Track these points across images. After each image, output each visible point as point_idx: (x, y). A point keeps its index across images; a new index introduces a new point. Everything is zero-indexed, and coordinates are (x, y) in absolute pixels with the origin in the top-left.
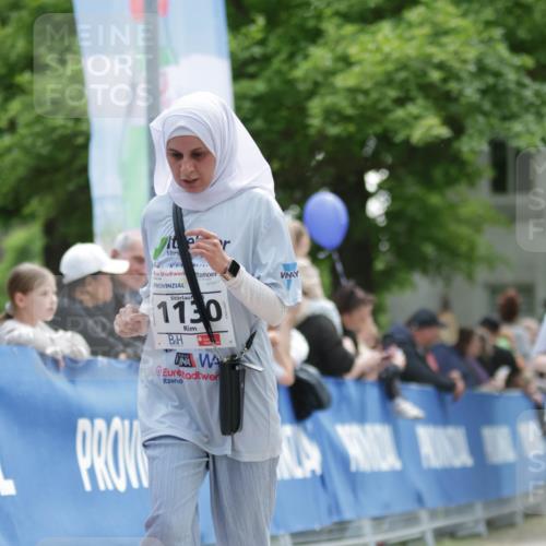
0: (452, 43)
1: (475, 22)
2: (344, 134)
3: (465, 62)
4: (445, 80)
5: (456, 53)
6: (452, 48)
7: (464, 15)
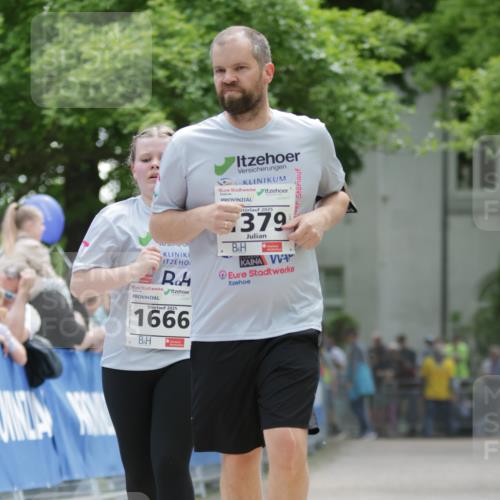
0: (176, 45)
1: (198, 27)
2: (76, 124)
3: (188, 62)
4: (170, 78)
5: (180, 54)
6: (176, 49)
7: (188, 20)
